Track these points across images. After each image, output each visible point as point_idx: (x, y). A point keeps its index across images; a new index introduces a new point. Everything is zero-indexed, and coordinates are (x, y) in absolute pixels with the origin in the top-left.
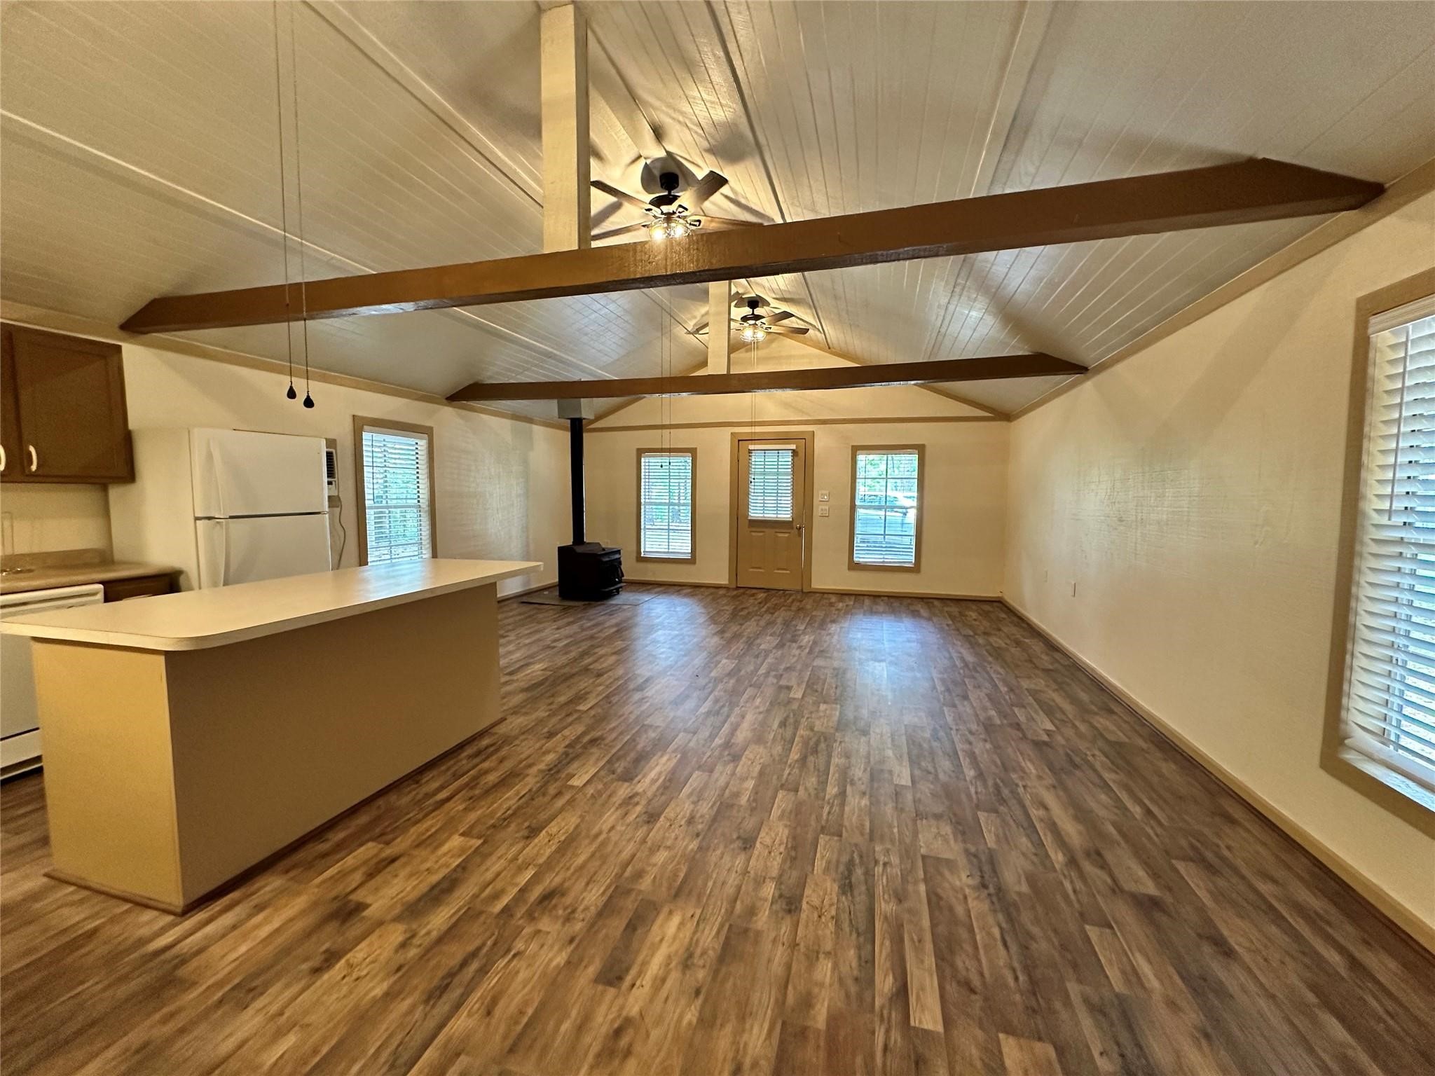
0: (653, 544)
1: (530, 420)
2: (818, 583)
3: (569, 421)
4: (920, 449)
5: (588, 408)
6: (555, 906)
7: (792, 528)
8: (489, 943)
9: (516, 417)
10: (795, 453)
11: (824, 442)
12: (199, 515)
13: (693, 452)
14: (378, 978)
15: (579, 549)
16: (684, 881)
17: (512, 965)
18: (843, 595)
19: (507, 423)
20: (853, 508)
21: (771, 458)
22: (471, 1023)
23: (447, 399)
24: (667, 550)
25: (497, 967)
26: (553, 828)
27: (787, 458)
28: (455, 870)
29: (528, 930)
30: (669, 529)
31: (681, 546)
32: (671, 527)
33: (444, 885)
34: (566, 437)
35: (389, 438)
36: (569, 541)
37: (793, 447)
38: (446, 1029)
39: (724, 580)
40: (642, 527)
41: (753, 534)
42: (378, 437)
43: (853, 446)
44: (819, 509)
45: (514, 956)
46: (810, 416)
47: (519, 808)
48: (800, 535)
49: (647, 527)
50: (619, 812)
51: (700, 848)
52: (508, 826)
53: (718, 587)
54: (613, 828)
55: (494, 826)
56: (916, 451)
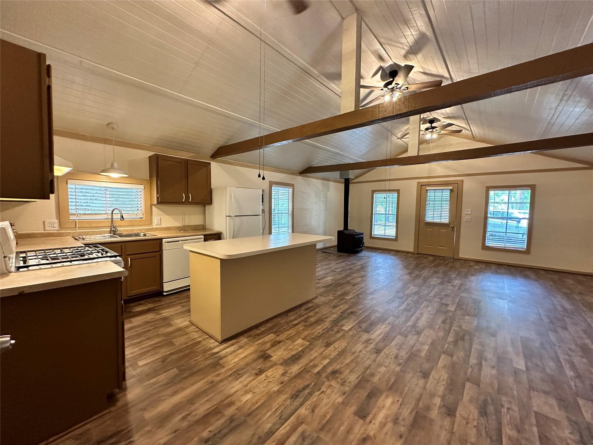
0: (378, 231)
1: (328, 180)
2: (462, 255)
3: (344, 180)
4: (533, 188)
5: (352, 174)
6: (337, 378)
7: (449, 227)
8: (313, 384)
9: (324, 179)
10: (451, 191)
11: (468, 185)
12: (227, 215)
13: (398, 191)
14: (276, 384)
15: (346, 232)
16: (393, 384)
17: (321, 395)
18: (478, 262)
19: (320, 181)
20: (486, 218)
21: (438, 194)
22: (307, 412)
23: (299, 173)
24: (384, 234)
25: (316, 394)
26: (336, 345)
27: (447, 194)
28: (300, 352)
29: (327, 384)
30: (385, 225)
31: (391, 232)
32: (386, 224)
33: (297, 356)
34: (343, 186)
35: (280, 188)
36: (342, 228)
37: (451, 188)
38: (298, 412)
39: (411, 250)
40: (373, 224)
41: (428, 229)
42: (277, 188)
43: (487, 187)
44: (465, 218)
45: (322, 392)
46: (459, 172)
47: (323, 334)
48: (453, 230)
49: (375, 224)
50: (363, 345)
51: (401, 371)
52: (318, 340)
53: (408, 252)
54: (361, 351)
55: (313, 338)
56: (530, 188)
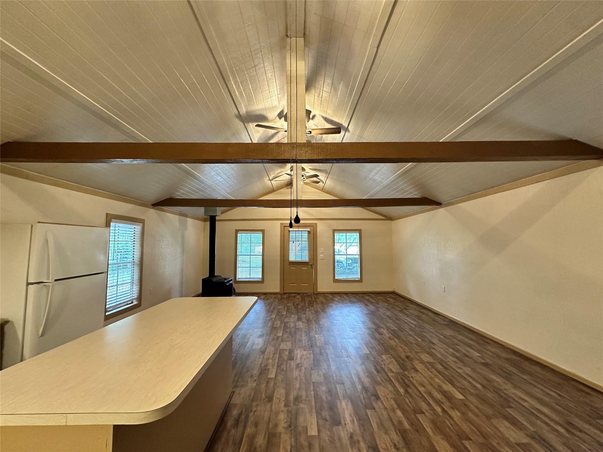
0: (242, 274)
1: (186, 216)
2: (320, 289)
3: (209, 217)
4: (360, 231)
5: (219, 212)
7: (309, 265)
9: (182, 214)
10: (309, 232)
11: (321, 227)
12: (30, 281)
13: (263, 231)
18: (333, 294)
19: (177, 217)
20: (334, 255)
21: (299, 234)
23: (152, 205)
24: (249, 277)
27: (306, 235)
30: (250, 267)
31: (257, 275)
32: (251, 266)
34: (208, 224)
35: (121, 225)
37: (309, 230)
39: (278, 290)
40: (237, 266)
41: (291, 268)
42: (117, 225)
43: (333, 230)
44: (320, 256)
46: (315, 216)
48: (312, 268)
49: (239, 266)
53: (275, 294)
56: (358, 232)
